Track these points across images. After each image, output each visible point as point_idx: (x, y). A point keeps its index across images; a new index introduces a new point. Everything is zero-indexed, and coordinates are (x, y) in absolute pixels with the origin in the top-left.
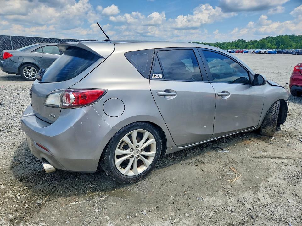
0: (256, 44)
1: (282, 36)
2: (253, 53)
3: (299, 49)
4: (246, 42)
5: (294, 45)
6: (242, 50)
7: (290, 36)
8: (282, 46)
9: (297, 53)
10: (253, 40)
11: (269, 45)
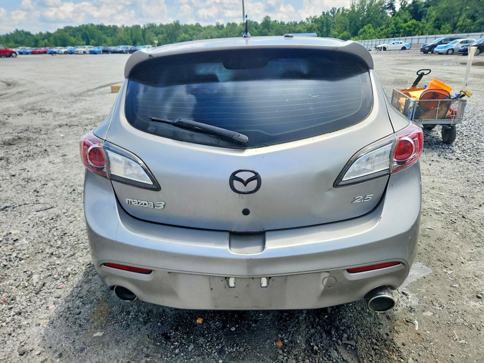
0: (51, 39)
1: (87, 26)
2: (66, 53)
3: (128, 46)
4: (33, 36)
5: (109, 39)
6: (43, 49)
7: (98, 26)
8: (93, 41)
9: (128, 52)
10: (44, 32)
11: (73, 39)
